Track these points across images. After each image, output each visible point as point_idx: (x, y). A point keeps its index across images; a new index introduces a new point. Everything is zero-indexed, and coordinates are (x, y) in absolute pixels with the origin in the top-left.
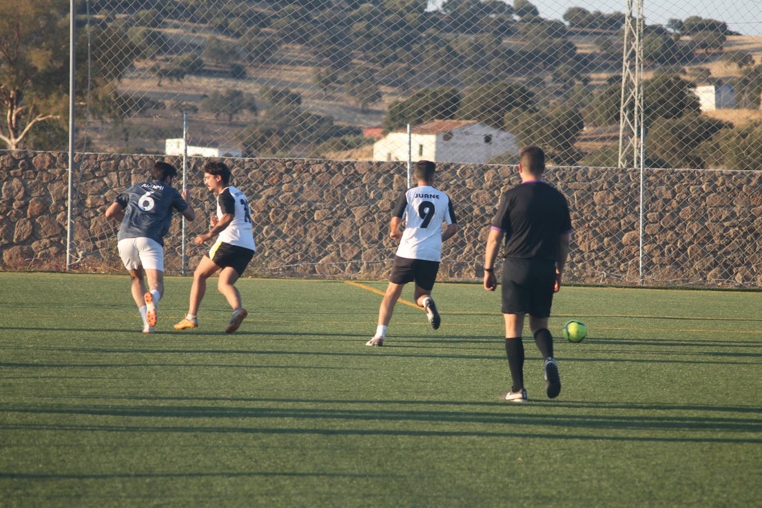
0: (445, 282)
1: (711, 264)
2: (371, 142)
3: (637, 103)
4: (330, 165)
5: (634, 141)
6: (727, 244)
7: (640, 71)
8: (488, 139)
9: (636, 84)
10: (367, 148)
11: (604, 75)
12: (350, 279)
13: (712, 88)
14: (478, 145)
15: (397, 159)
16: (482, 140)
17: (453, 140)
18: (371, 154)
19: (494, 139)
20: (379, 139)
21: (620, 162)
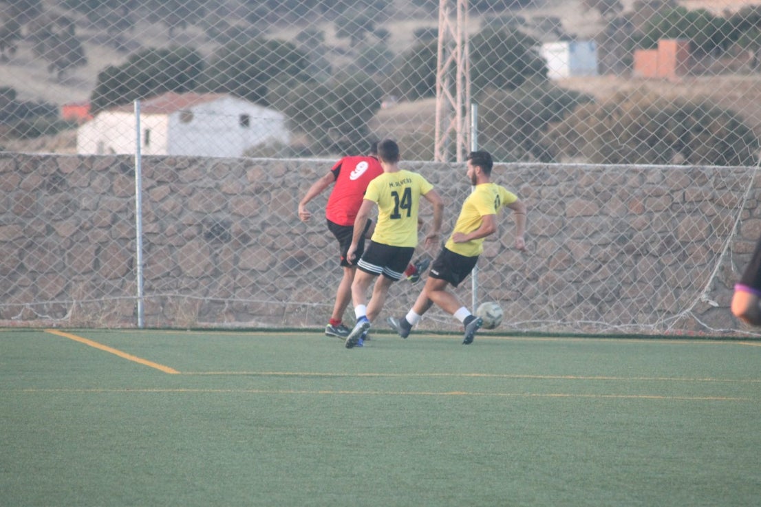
0: (193, 330)
1: (573, 299)
2: (73, 124)
3: (460, 68)
4: (19, 160)
5: (457, 123)
6: (596, 271)
7: (463, 19)
8: (245, 121)
9: (458, 41)
10: (65, 134)
11: (412, 25)
12: (51, 327)
13: (565, 45)
14: (229, 129)
15: (112, 150)
16: (236, 122)
17: (194, 122)
18: (73, 143)
19: (253, 122)
20: (84, 121)
21: (437, 153)
